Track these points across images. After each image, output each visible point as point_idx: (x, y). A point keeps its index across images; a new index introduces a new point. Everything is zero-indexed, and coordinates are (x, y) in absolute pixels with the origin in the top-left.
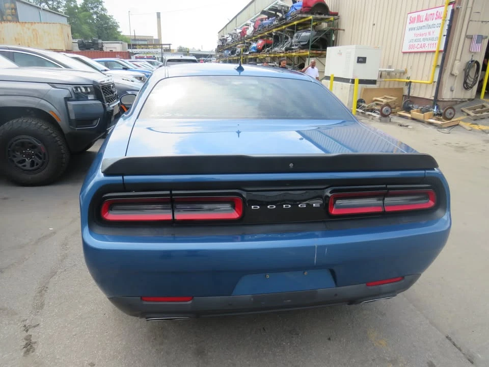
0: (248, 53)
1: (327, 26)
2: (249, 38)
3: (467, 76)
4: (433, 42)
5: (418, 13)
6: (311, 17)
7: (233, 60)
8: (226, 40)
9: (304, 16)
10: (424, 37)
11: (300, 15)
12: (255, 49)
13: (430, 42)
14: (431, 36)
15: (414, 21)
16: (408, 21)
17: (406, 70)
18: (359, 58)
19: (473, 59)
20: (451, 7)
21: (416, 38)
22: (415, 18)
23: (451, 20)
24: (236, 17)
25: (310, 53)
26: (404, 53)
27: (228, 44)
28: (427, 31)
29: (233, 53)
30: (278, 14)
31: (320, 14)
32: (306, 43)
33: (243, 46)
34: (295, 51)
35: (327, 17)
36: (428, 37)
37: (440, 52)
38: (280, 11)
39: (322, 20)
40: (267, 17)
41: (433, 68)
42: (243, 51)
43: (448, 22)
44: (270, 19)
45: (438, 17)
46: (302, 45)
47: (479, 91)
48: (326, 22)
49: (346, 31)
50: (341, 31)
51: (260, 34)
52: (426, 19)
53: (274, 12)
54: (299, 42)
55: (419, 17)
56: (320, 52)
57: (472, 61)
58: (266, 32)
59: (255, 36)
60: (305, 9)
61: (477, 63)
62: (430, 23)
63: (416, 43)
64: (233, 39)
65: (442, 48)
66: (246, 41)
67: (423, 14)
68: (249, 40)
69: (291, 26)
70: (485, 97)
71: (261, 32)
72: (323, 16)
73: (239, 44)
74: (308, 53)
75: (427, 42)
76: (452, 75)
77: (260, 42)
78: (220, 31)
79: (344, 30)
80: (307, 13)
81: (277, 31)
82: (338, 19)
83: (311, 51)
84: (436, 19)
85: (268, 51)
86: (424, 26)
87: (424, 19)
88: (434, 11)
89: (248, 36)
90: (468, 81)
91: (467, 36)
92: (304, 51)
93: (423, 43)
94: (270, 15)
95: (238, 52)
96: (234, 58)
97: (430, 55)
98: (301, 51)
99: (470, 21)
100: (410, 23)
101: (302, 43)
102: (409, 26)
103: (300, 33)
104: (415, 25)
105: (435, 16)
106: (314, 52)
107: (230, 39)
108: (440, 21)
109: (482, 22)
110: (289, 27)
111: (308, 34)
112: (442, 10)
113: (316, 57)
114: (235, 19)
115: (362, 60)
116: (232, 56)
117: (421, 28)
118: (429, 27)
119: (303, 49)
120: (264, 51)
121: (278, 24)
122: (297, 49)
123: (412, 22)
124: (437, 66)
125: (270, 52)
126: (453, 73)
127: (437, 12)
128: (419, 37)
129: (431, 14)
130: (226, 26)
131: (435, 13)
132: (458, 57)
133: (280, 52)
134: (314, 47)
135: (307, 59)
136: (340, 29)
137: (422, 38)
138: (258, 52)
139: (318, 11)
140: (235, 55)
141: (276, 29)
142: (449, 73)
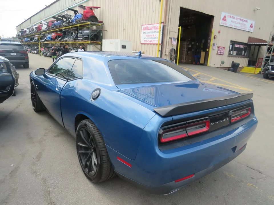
0: (44, 40)
1: (96, 28)
2: (44, 31)
3: (171, 55)
4: (156, 40)
5: (147, 26)
6: (89, 23)
7: (32, 44)
8: (25, 32)
9: (85, 22)
10: (151, 37)
11: (82, 21)
12: (50, 39)
13: (155, 39)
14: (155, 37)
15: (145, 29)
16: (142, 29)
17: (144, 52)
18: (122, 46)
19: (173, 48)
20: (162, 24)
21: (147, 37)
22: (145, 28)
23: (163, 30)
24: (30, 18)
25: (90, 42)
26: (142, 44)
27: (27, 35)
28: (152, 34)
29: (32, 39)
30: (64, 19)
31: (93, 21)
32: (87, 36)
33: (40, 36)
34: (81, 41)
35: (97, 23)
36: (153, 37)
37: (160, 44)
38: (65, 18)
39: (94, 24)
40: (56, 20)
41: (157, 52)
42: (40, 39)
43: (162, 31)
44: (58, 21)
45: (157, 28)
46: (85, 38)
47: (176, 62)
48: (95, 26)
49: (108, 31)
50: (105, 31)
51: (53, 29)
52: (151, 29)
53: (61, 18)
54: (83, 36)
55: (147, 27)
56: (95, 42)
57: (173, 49)
58: (57, 29)
59: (49, 31)
60: (85, 18)
61: (174, 50)
62: (154, 31)
63: (148, 40)
64: (30, 31)
65: (161, 43)
66: (42, 33)
67: (149, 26)
68: (44, 32)
69: (76, 26)
70: (178, 65)
71: (54, 29)
72: (95, 23)
73: (36, 35)
74: (89, 42)
75: (153, 40)
76: (166, 55)
77: (54, 34)
78: (18, 26)
79: (107, 31)
80: (86, 20)
81: (66, 29)
82: (102, 25)
83: (91, 41)
84: (156, 29)
85: (60, 40)
86: (150, 32)
87: (150, 29)
88: (154, 25)
89: (43, 30)
90: (172, 58)
91: (169, 38)
92: (86, 41)
93: (151, 40)
94: (58, 19)
95: (36, 40)
96: (33, 43)
97: (155, 46)
98: (85, 41)
99: (170, 31)
100: (143, 30)
101: (85, 37)
102: (143, 31)
103: (83, 31)
104: (146, 31)
105: (155, 28)
106: (92, 41)
107: (28, 31)
108: (158, 30)
109: (174, 32)
110: (74, 27)
111: (88, 32)
112: (158, 25)
113: (94, 44)
114: (30, 19)
115: (124, 47)
116: (31, 41)
117: (149, 33)
118: (153, 33)
119: (86, 40)
120: (57, 40)
121: (66, 25)
122: (81, 39)
123: (144, 29)
124: (159, 51)
125: (62, 40)
126: (166, 54)
127: (156, 26)
128: (149, 37)
129: (153, 27)
130: (23, 23)
131: (155, 26)
132: (167, 47)
133: (70, 41)
134: (92, 39)
135: (89, 46)
136: (104, 30)
137: (150, 37)
138: (52, 40)
139: (92, 20)
140: (33, 41)
141: (65, 28)
142: (164, 54)
